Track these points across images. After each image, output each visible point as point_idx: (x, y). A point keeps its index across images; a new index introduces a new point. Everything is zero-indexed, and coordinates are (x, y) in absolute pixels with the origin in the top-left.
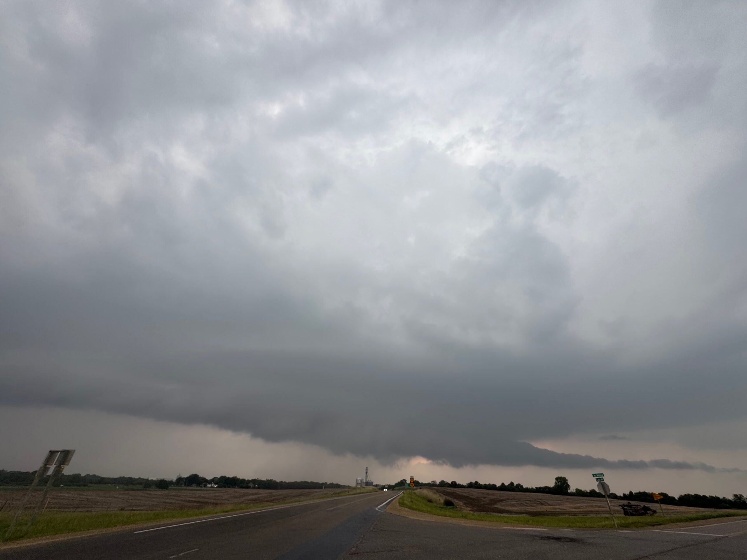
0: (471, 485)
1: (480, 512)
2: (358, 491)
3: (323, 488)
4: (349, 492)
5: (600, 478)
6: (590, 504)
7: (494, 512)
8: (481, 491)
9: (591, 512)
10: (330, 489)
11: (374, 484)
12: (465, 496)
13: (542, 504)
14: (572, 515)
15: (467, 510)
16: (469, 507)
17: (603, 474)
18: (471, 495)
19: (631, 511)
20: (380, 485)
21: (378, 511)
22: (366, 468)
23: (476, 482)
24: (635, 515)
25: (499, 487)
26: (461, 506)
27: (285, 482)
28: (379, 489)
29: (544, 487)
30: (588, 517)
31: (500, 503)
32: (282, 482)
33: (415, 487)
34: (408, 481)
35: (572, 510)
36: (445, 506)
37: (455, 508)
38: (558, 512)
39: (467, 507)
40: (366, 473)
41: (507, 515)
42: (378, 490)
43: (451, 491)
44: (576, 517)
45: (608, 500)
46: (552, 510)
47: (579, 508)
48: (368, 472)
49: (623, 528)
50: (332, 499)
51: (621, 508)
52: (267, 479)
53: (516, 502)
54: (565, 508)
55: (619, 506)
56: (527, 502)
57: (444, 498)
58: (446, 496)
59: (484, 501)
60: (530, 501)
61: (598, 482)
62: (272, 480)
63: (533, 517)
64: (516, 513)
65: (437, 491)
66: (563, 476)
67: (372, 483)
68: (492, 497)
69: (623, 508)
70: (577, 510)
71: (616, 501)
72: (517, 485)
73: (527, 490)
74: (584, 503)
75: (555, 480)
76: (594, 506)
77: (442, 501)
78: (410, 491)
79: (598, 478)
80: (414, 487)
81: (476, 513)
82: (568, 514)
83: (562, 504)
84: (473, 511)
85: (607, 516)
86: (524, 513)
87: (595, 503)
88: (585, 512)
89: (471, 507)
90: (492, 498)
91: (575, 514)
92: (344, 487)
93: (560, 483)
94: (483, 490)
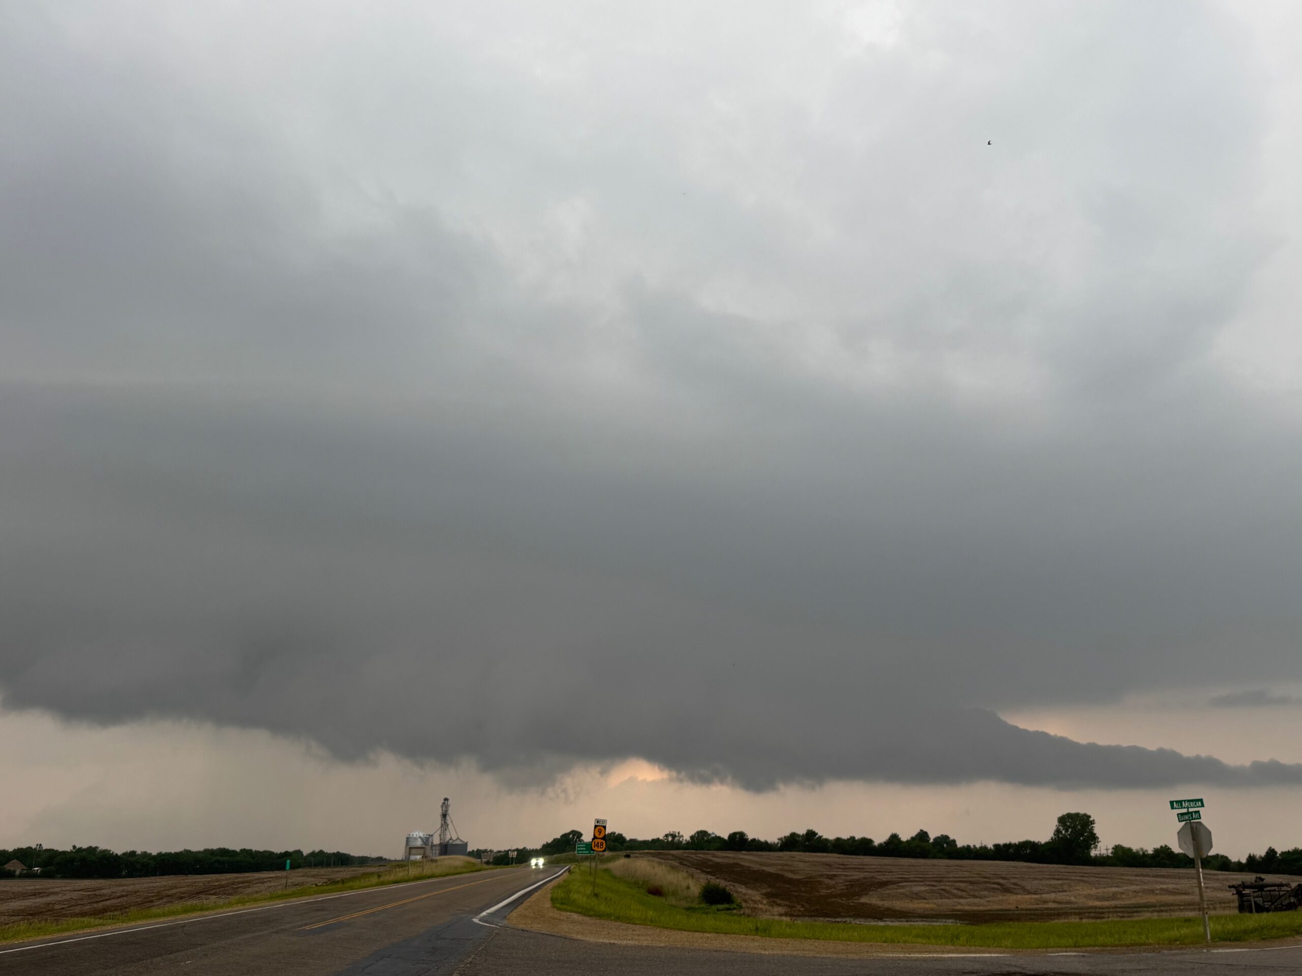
0: (791, 843)
1: (813, 918)
2: (413, 872)
3: (288, 867)
4: (379, 876)
5: (1192, 813)
6: (1146, 887)
7: (857, 915)
8: (824, 860)
9: (1147, 906)
10: (314, 871)
11: (470, 849)
12: (770, 875)
13: (1007, 890)
14: (1089, 918)
15: (773, 914)
16: (779, 905)
17: (1201, 800)
18: (792, 871)
19: (1260, 900)
20: (491, 851)
21: (482, 926)
22: (443, 801)
23: (811, 834)
24: (1268, 910)
25: (880, 845)
26: (755, 902)
27: (145, 854)
28: (488, 863)
29: (1019, 843)
30: (1136, 919)
31: (879, 890)
32: (133, 853)
33: (607, 854)
34: (587, 837)
35: (1091, 903)
36: (703, 905)
37: (734, 909)
38: (1051, 909)
39: (773, 904)
40: (444, 816)
41: (896, 924)
42: (485, 866)
43: (726, 861)
44: (1099, 921)
45: (1201, 870)
46: (1034, 907)
47: (1114, 897)
48: (450, 812)
49: (1228, 943)
50: (321, 897)
51: (1233, 894)
52: (74, 847)
53: (927, 888)
54: (1073, 899)
55: (1228, 888)
56: (963, 885)
57: (703, 882)
58: (709, 877)
59: (828, 887)
60: (971, 883)
61: (1184, 823)
62: (97, 848)
63: (973, 927)
64: (924, 916)
65: (682, 862)
66: (1082, 812)
67: (465, 845)
68: (857, 875)
69: (1239, 893)
70: (1106, 903)
71: (1223, 875)
72: (936, 839)
73: (969, 853)
74: (1131, 883)
75: (1056, 823)
76: (1157, 892)
77: (696, 889)
78: (593, 864)
79: (1185, 811)
80: (604, 851)
81: (799, 922)
82: (1079, 914)
83: (1065, 887)
84: (791, 915)
85: (1190, 914)
86: (947, 917)
87: (1162, 883)
88: (1129, 908)
89: (785, 905)
90: (857, 877)
91: (1098, 914)
92: (363, 861)
93: (1070, 830)
94: (830, 855)
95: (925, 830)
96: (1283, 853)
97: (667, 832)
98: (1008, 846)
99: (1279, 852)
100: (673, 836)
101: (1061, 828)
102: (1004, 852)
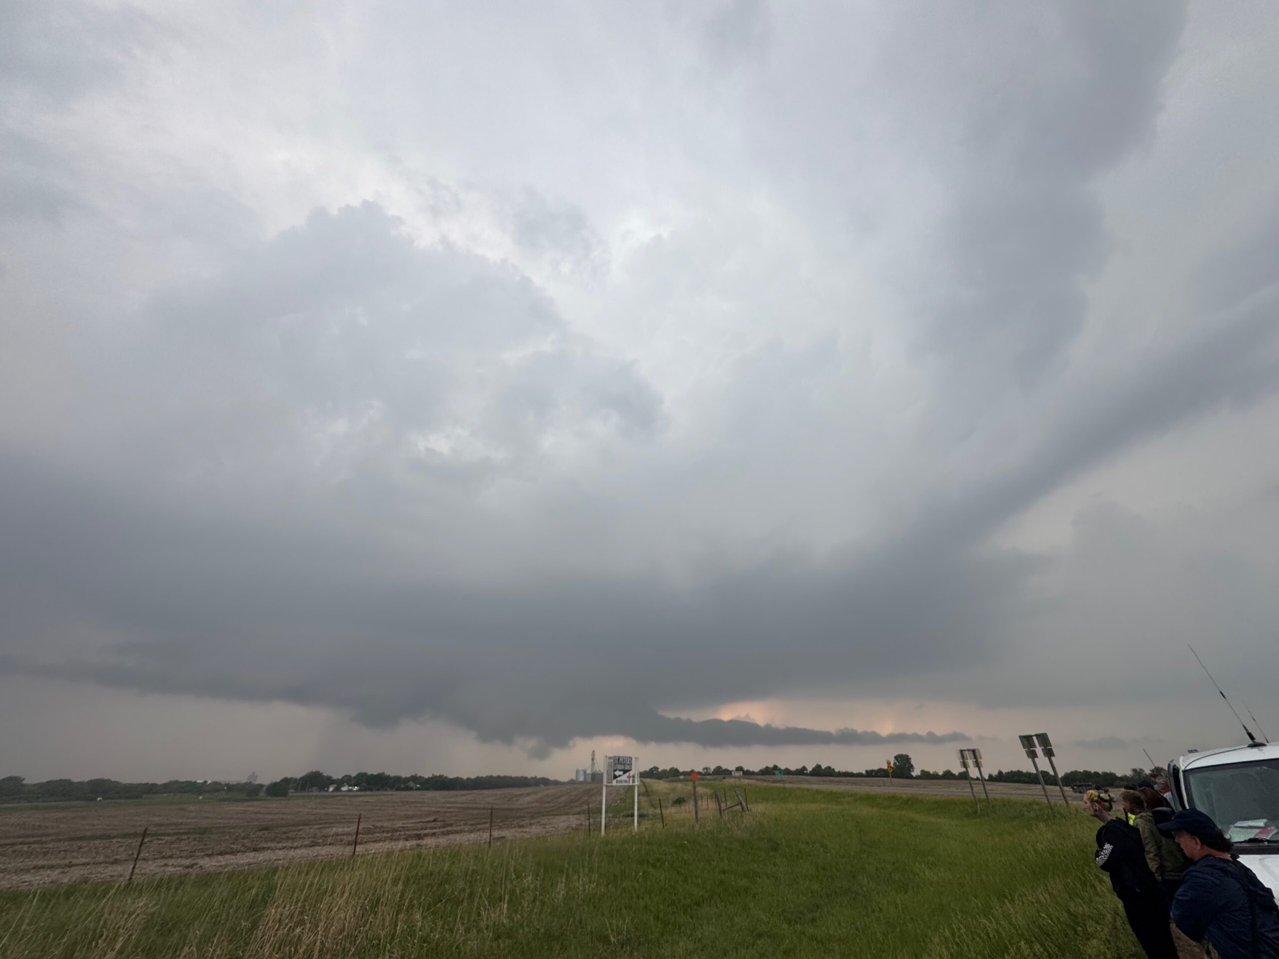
22: (591, 752)
40: (593, 759)
48: (596, 757)
66: (905, 753)
72: (826, 768)
73: (842, 775)
75: (894, 759)
93: (900, 762)
95: (819, 764)
96: (1006, 773)
97: (703, 767)
98: (872, 771)
99: (1004, 772)
100: (707, 769)
101: (896, 761)
102: (870, 774)
